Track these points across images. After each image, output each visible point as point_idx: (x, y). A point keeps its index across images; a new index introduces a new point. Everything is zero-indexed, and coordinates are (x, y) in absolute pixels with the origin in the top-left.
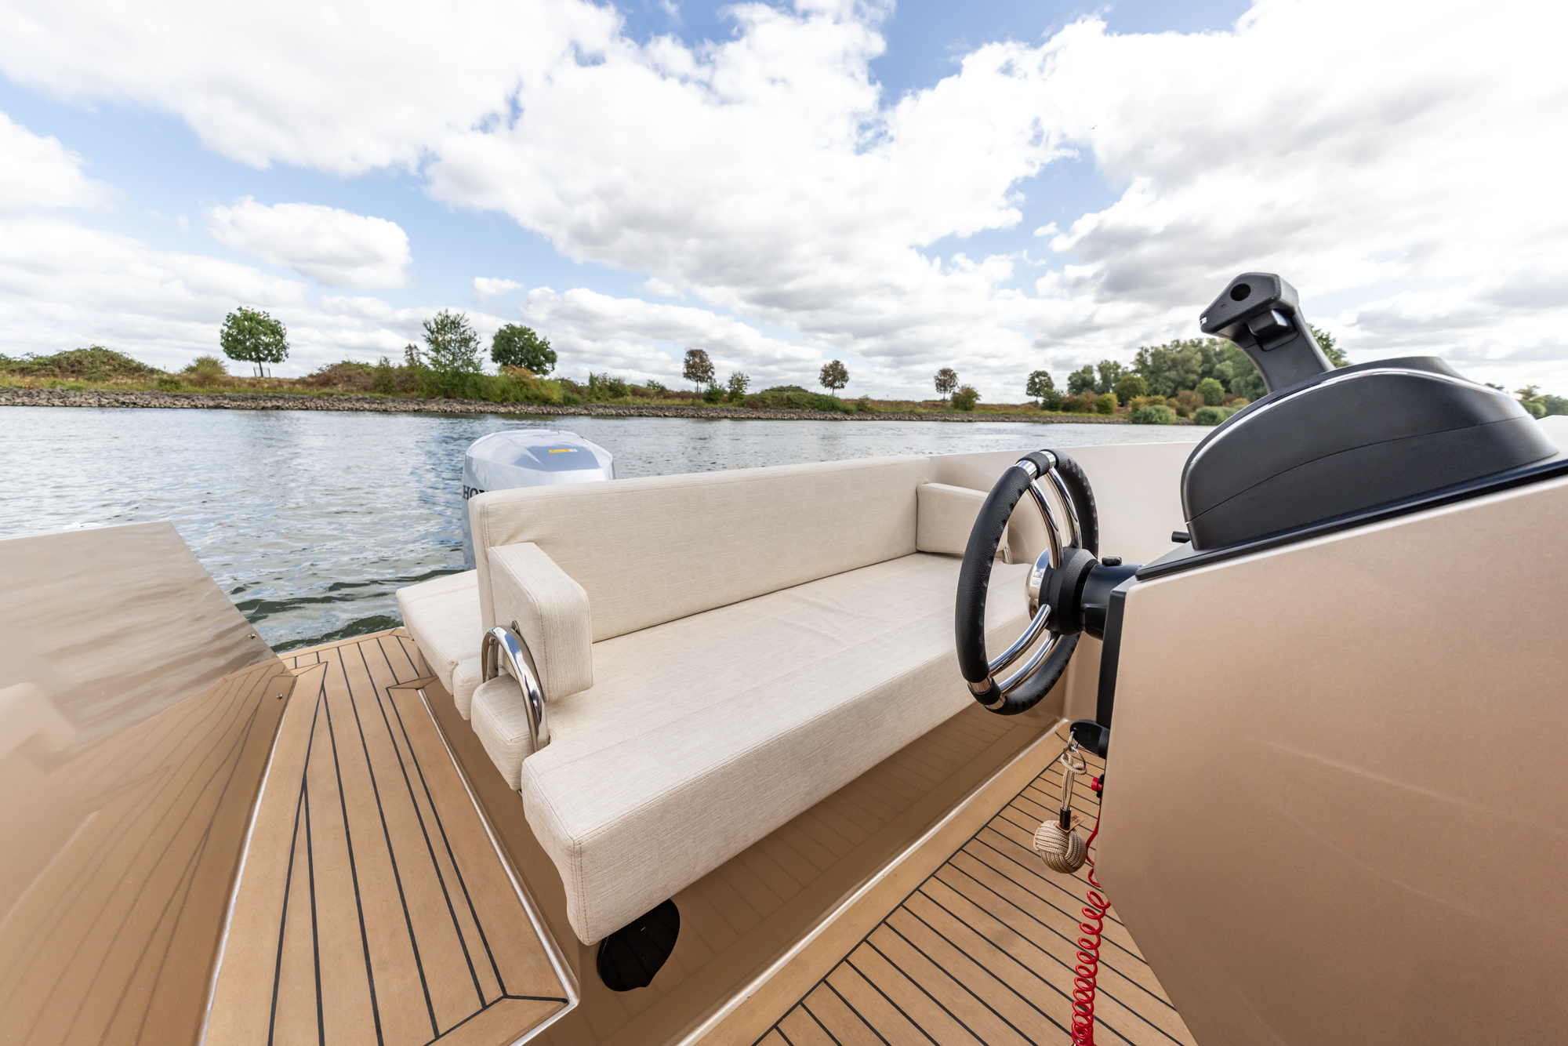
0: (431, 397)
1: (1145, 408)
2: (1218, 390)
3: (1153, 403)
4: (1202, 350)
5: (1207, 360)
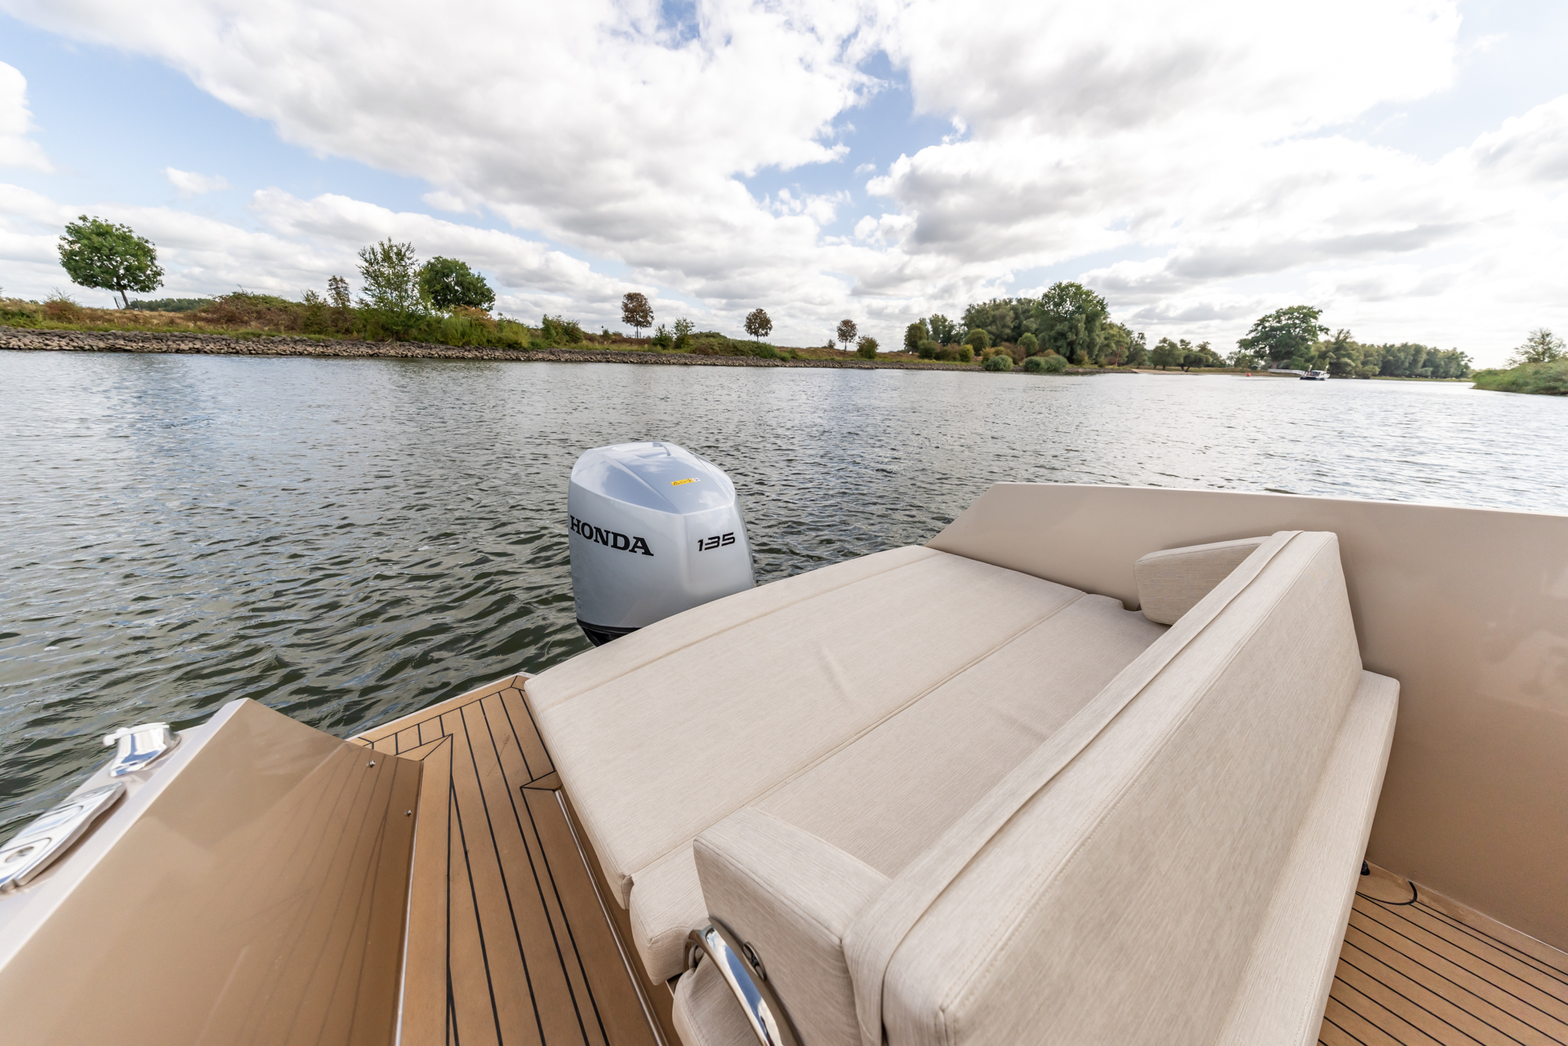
0: (380, 339)
1: (993, 358)
2: (1034, 342)
3: (998, 353)
4: (1014, 308)
5: (1017, 317)
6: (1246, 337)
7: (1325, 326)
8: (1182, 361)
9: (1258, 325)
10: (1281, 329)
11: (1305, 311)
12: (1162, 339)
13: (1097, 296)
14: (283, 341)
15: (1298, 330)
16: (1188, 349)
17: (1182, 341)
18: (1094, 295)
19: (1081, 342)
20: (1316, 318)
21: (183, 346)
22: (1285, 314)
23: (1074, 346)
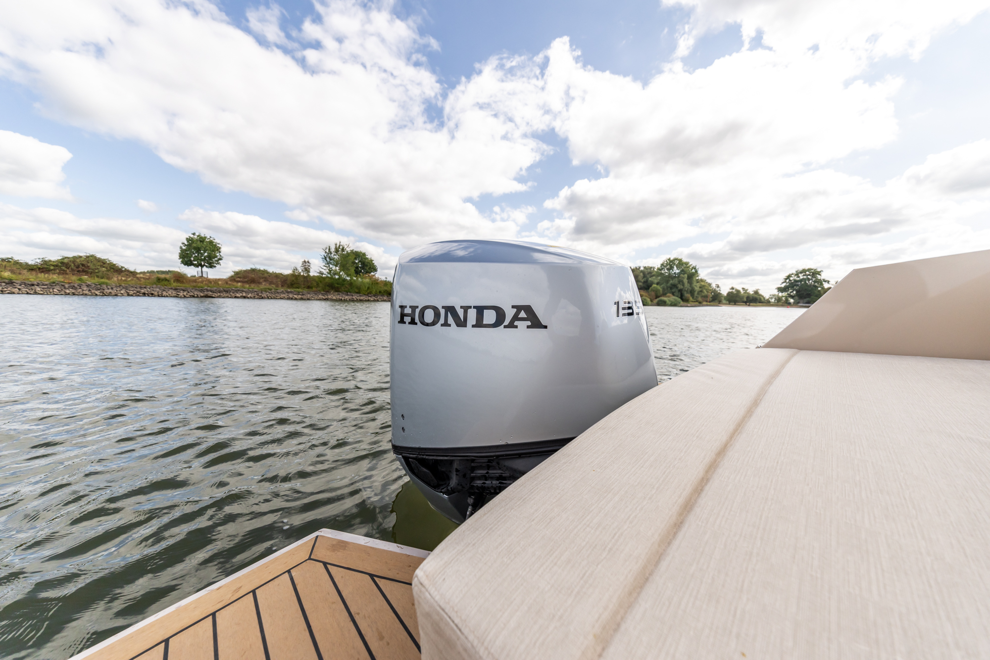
0: (328, 292)
2: (659, 290)
4: (642, 271)
5: (644, 276)
6: (780, 286)
7: (826, 279)
8: (745, 300)
9: (786, 279)
10: (801, 281)
11: (812, 271)
12: (731, 287)
13: (691, 265)
14: (282, 292)
15: (811, 281)
16: (748, 293)
17: (743, 289)
18: (690, 264)
19: (686, 289)
20: (820, 275)
21: (238, 295)
22: (801, 273)
23: (683, 292)
